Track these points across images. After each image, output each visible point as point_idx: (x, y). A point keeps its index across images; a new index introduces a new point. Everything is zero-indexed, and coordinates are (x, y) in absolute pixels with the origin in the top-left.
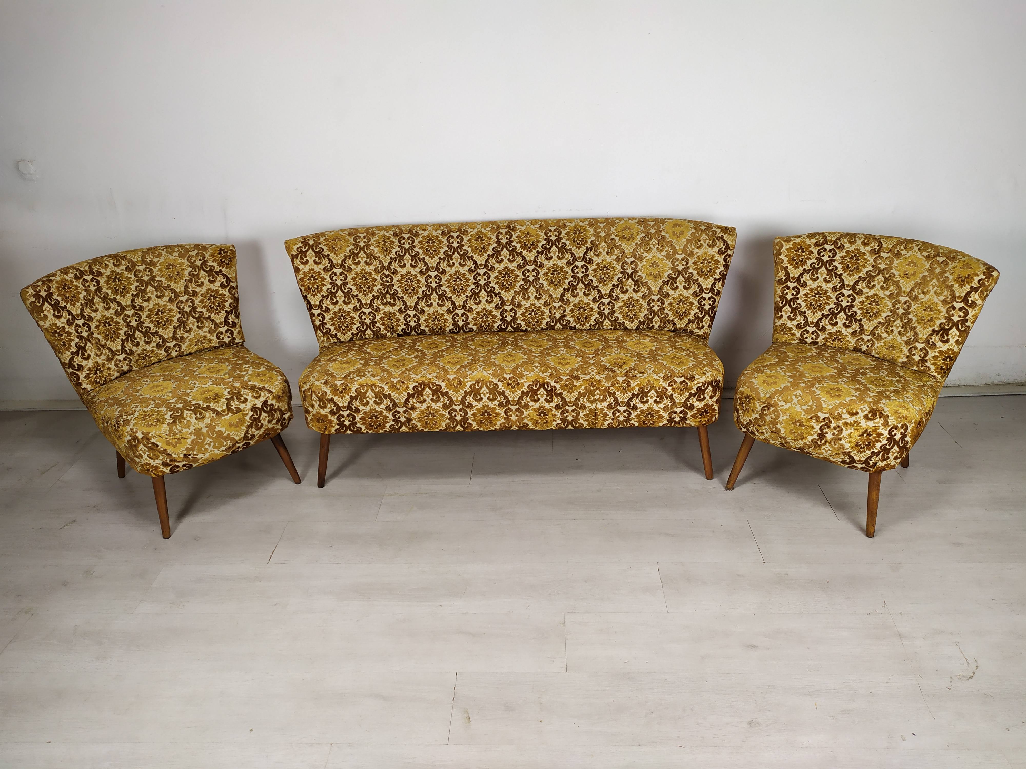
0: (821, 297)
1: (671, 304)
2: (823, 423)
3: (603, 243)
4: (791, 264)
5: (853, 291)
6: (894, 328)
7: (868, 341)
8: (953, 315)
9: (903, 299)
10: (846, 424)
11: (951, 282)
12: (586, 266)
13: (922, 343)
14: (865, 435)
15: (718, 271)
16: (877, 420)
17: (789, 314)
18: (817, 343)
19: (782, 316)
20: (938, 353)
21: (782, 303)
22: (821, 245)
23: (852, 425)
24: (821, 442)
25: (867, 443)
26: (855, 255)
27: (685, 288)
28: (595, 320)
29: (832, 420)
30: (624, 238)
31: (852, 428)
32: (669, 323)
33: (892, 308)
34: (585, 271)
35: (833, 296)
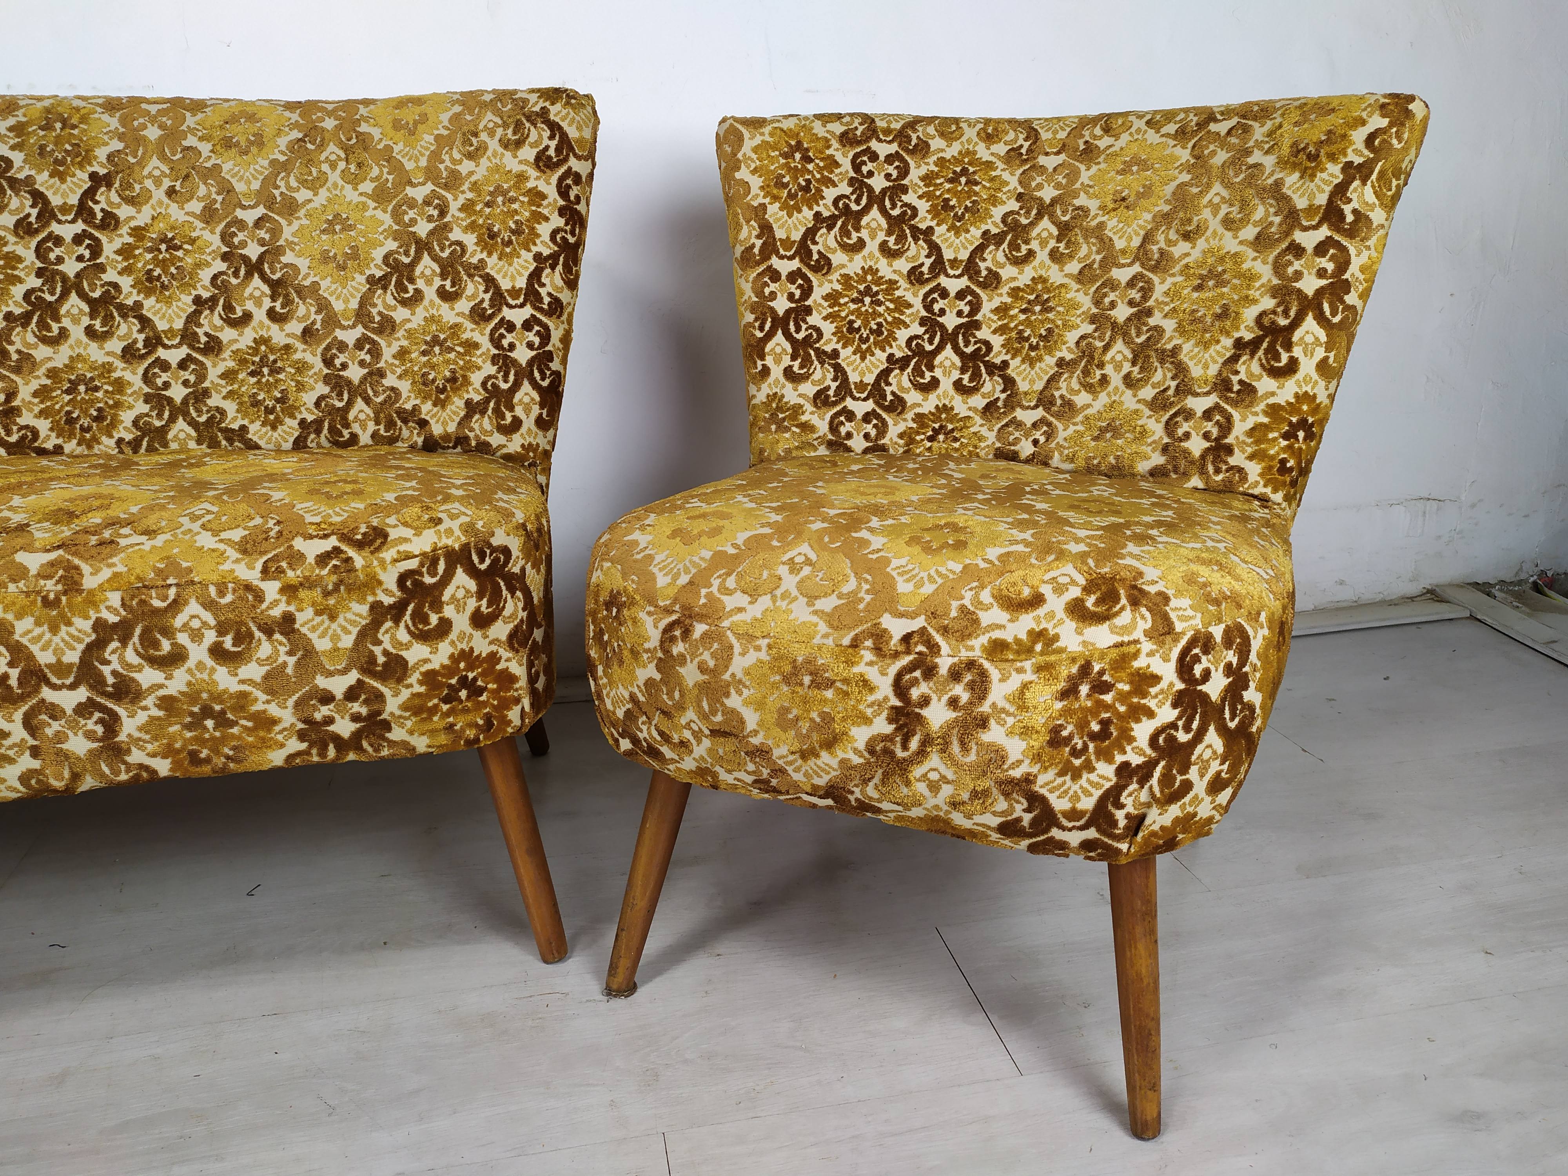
0: (879, 303)
1: (402, 354)
2: (906, 660)
3: (155, 162)
4: (775, 198)
5: (970, 278)
6: (1109, 370)
7: (1034, 425)
8: (1298, 275)
9: (1122, 275)
10: (997, 648)
11: (1272, 174)
12: (91, 237)
13: (1208, 393)
14: (1084, 689)
15: (544, 230)
16: (1125, 618)
17: (786, 361)
18: (883, 449)
19: (766, 371)
20: (1266, 413)
21: (761, 329)
22: (859, 143)
23: (1024, 650)
24: (905, 747)
25: (1095, 727)
26: (964, 171)
27: (443, 295)
28: (135, 423)
29: (938, 638)
30: (228, 144)
31: (1028, 665)
32: (405, 421)
33: (1094, 310)
34: (87, 254)
35: (915, 298)
